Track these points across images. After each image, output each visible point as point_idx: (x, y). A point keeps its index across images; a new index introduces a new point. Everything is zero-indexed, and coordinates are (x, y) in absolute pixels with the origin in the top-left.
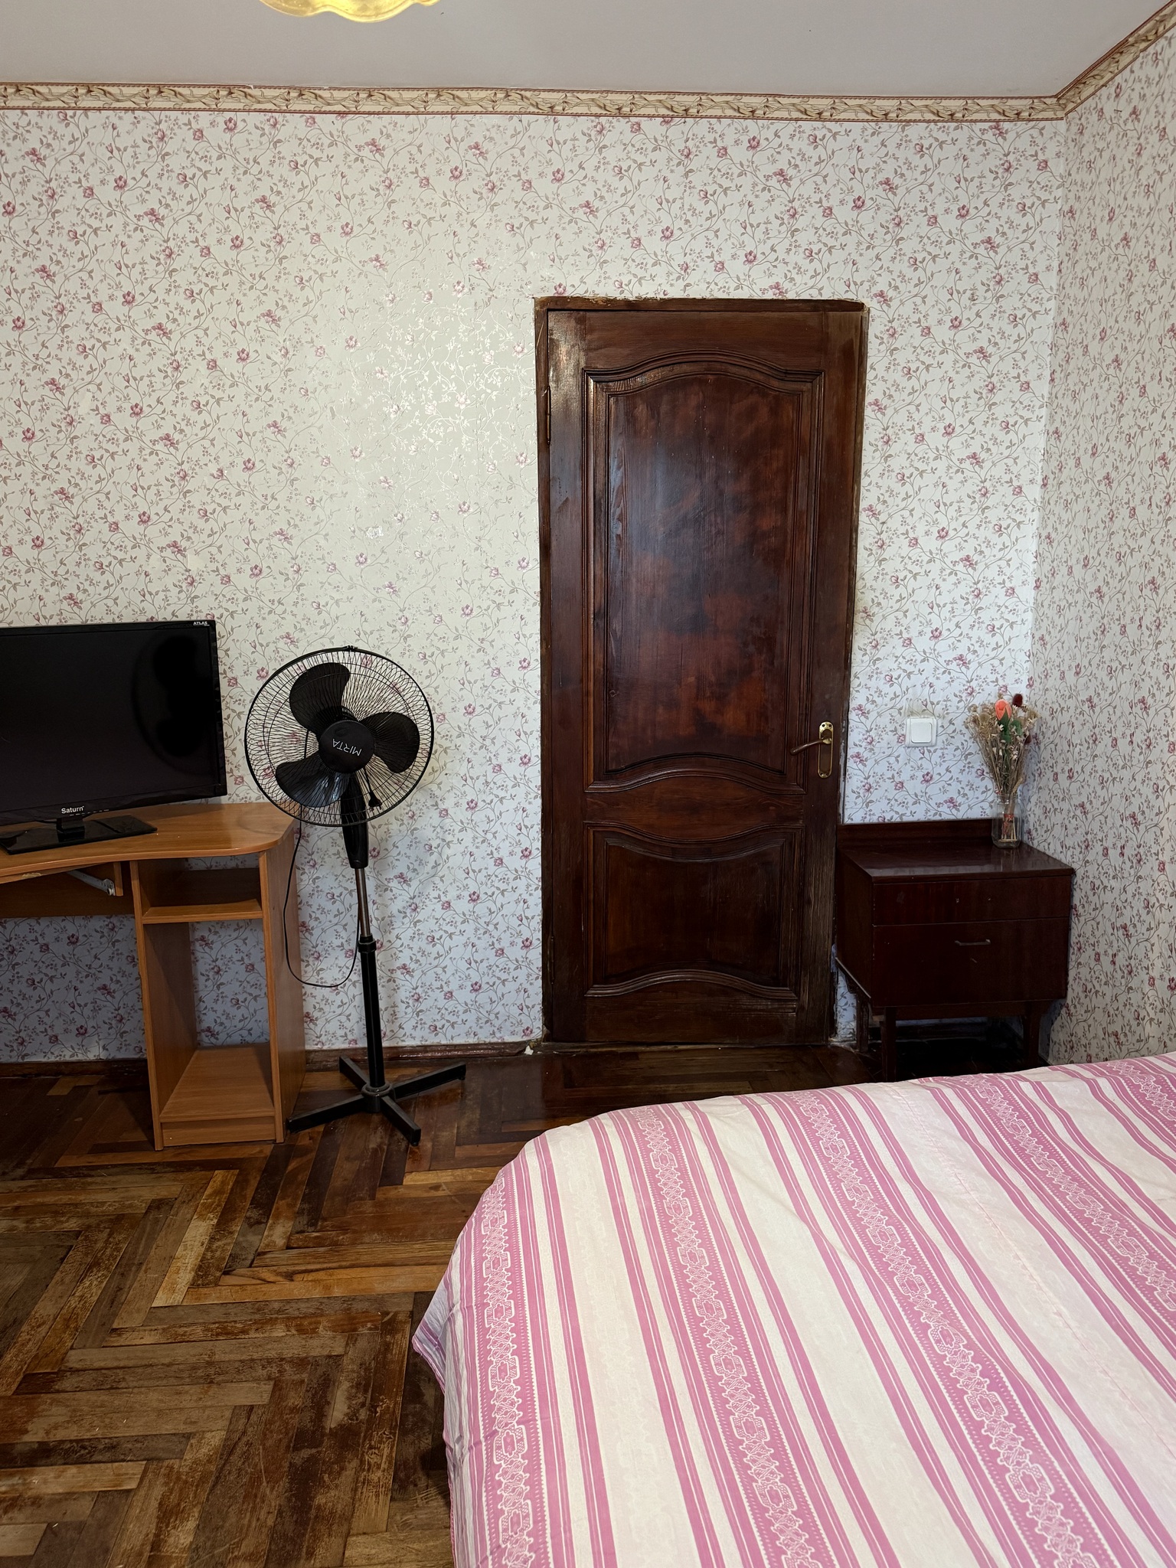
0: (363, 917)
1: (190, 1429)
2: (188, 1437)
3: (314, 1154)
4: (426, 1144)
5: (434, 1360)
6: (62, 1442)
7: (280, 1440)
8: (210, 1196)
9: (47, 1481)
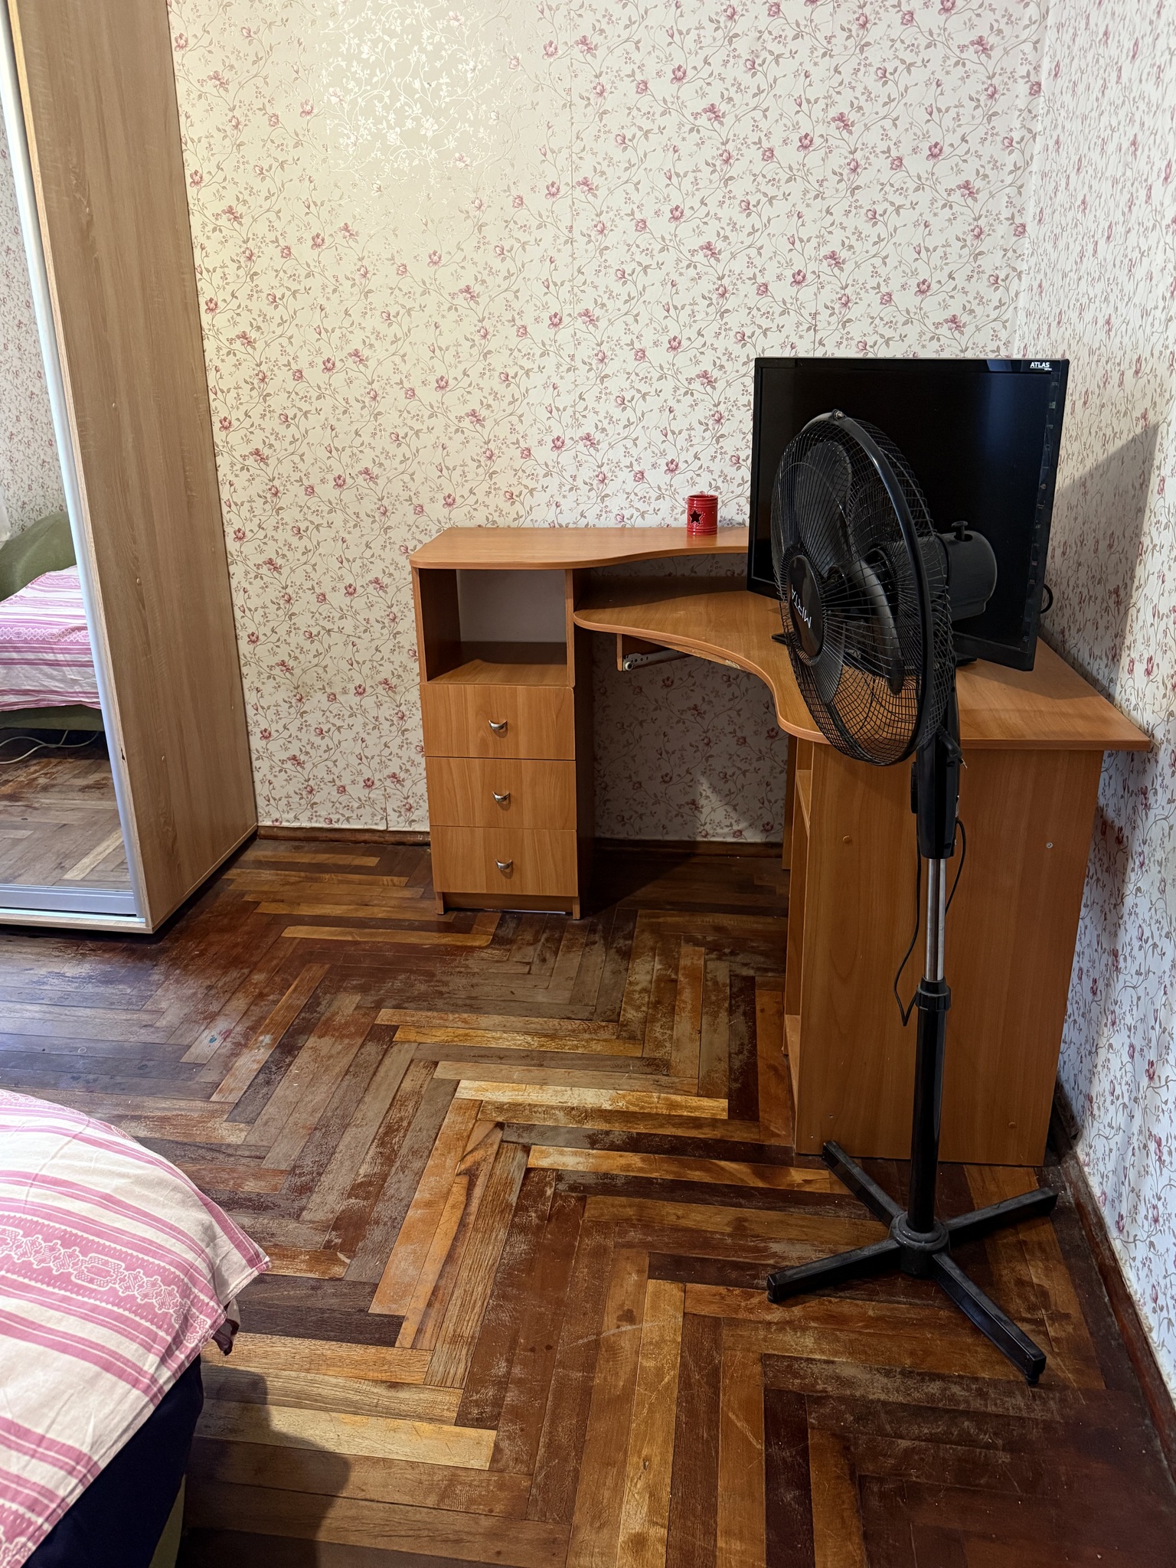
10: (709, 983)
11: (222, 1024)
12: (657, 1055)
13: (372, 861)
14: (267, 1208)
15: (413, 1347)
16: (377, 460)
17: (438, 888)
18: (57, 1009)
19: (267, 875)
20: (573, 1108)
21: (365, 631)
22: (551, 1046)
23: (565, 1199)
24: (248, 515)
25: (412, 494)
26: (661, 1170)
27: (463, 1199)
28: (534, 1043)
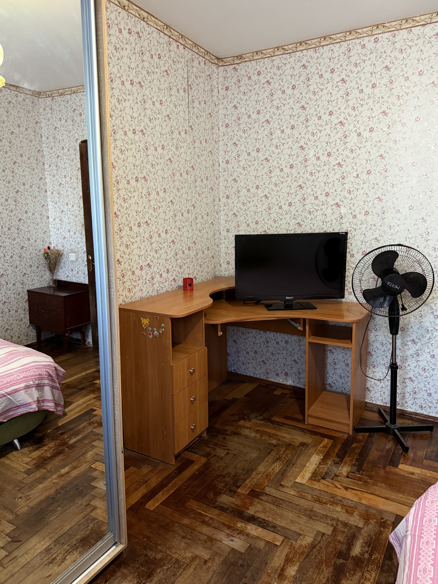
0: (394, 355)
1: (301, 532)
2: (300, 535)
3: (363, 444)
4: (411, 454)
5: (397, 549)
6: (259, 518)
7: (332, 551)
8: (321, 447)
9: (253, 529)
17: (176, 452)
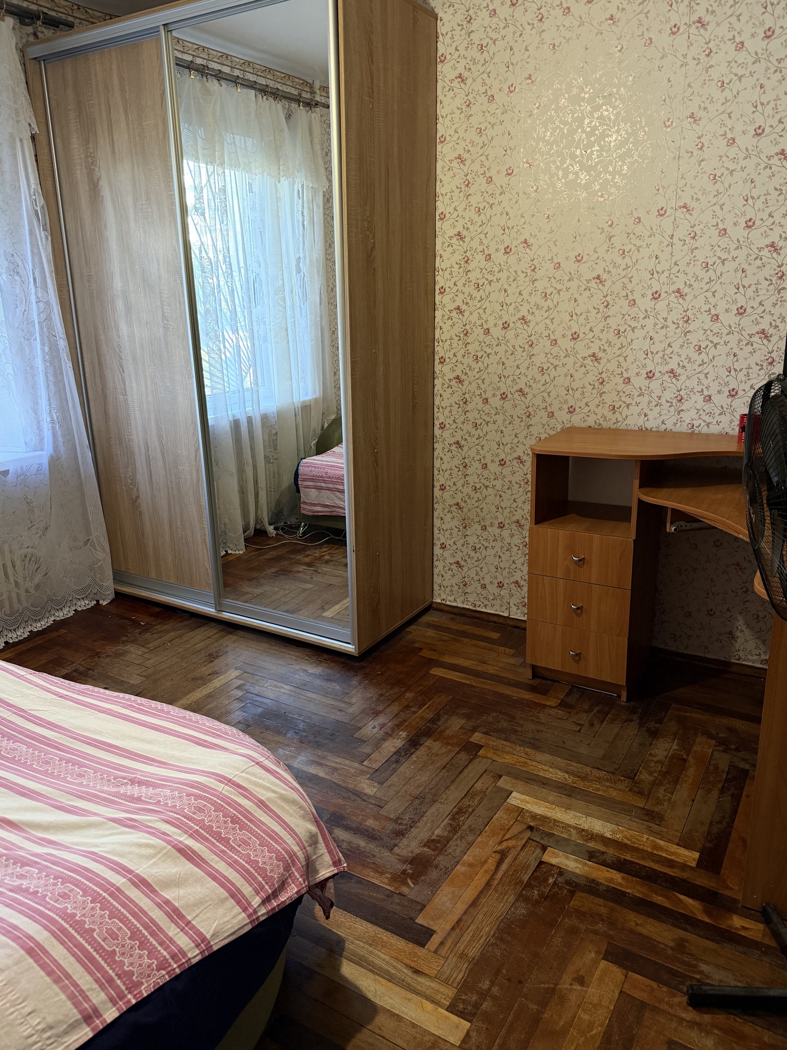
10: (711, 768)
11: (382, 719)
12: (656, 809)
13: (495, 635)
14: (376, 838)
15: (435, 952)
16: (528, 383)
17: (529, 660)
18: (298, 691)
19: (431, 633)
20: (583, 830)
21: (508, 489)
22: (581, 785)
23: (561, 888)
24: (448, 414)
25: (548, 405)
26: (634, 889)
27: (493, 868)
28: (570, 779)
